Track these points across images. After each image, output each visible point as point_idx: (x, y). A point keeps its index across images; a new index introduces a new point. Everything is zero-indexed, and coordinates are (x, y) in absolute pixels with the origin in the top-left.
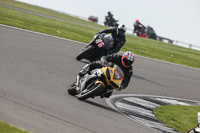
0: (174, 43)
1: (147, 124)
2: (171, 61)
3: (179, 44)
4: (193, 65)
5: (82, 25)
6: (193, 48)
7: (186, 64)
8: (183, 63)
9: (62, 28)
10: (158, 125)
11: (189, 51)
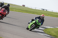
0: (48, 11)
1: (42, 34)
2: (47, 16)
3: (49, 11)
4: (54, 16)
5: (20, 7)
6: (53, 11)
7: (52, 16)
8: (51, 16)
9: (15, 9)
10: (45, 34)
11: (52, 12)
